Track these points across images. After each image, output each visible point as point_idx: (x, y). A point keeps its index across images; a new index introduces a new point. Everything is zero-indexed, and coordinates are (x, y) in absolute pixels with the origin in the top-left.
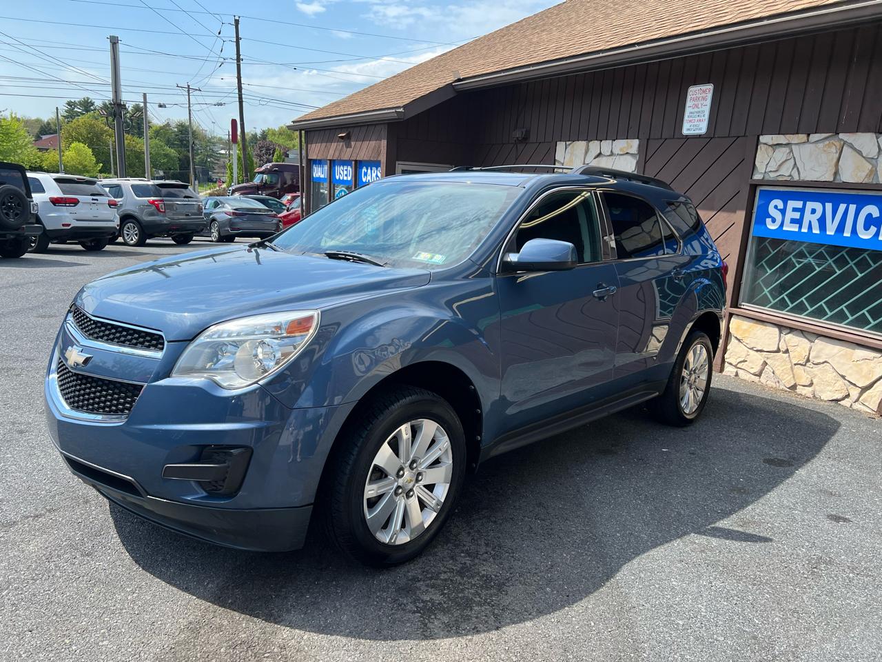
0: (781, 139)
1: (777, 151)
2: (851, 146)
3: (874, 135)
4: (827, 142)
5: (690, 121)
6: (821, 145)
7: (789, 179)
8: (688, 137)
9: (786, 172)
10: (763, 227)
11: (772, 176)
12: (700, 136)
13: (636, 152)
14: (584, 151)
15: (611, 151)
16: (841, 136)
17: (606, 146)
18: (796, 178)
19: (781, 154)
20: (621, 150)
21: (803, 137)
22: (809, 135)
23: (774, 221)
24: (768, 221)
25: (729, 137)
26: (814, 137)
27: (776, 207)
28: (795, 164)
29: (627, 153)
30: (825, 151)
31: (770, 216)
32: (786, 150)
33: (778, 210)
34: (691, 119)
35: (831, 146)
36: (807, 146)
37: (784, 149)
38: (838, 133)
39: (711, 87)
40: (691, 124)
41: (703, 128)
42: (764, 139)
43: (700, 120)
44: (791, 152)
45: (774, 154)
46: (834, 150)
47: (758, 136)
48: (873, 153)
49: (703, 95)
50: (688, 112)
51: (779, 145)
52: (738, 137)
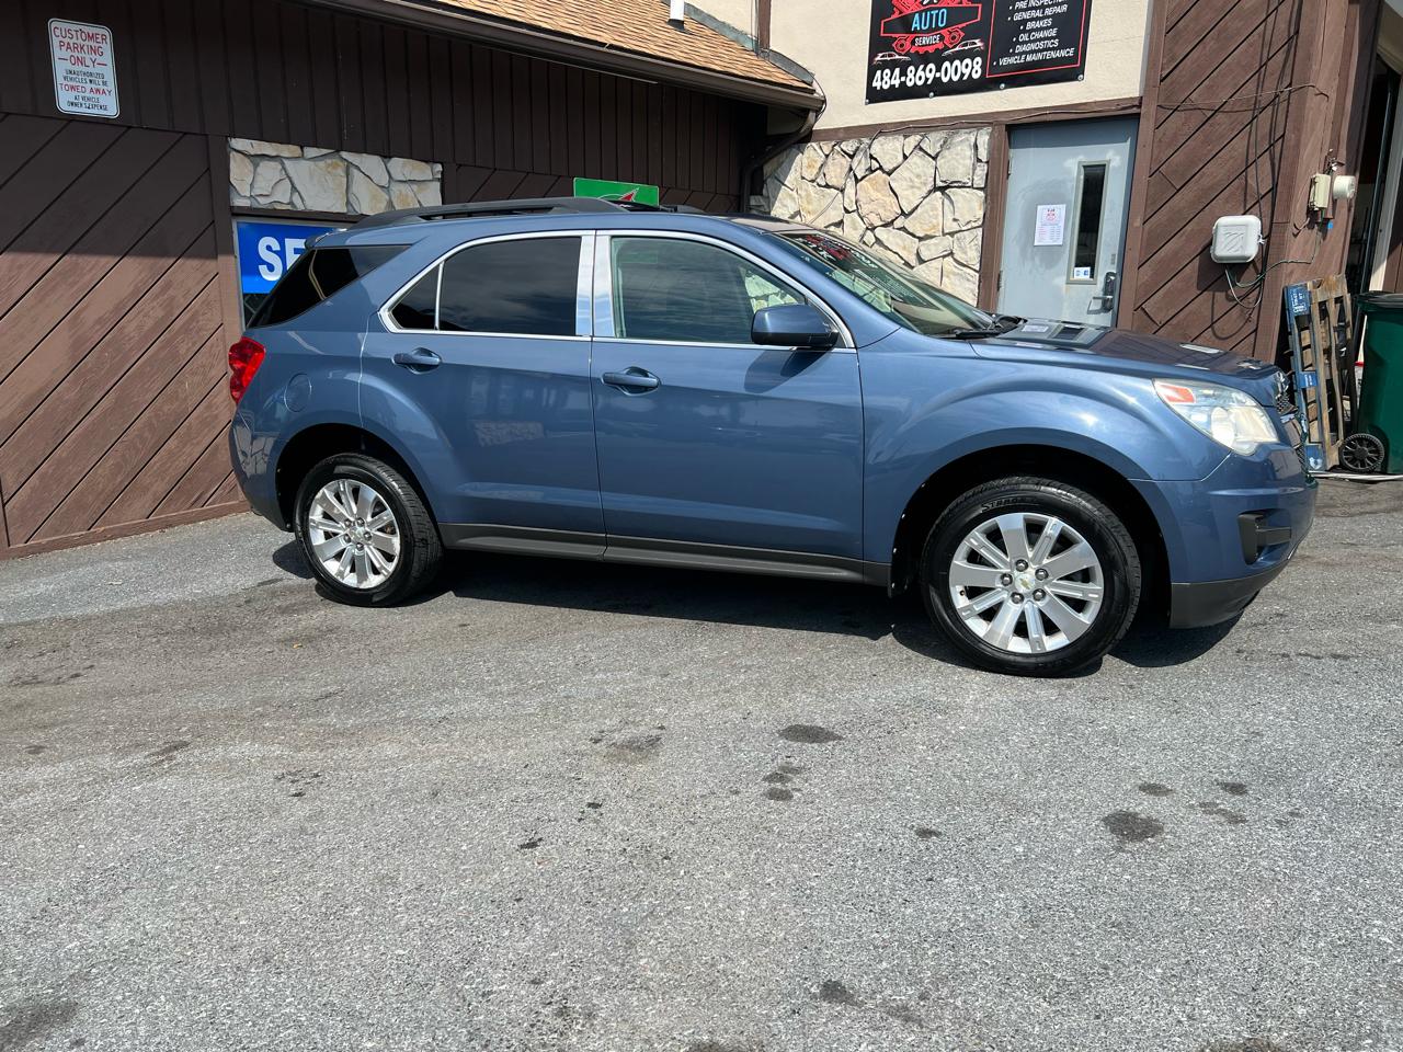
0: (268, 148)
1: (261, 164)
3: (381, 159)
4: (329, 161)
5: (73, 89)
6: (321, 164)
7: (289, 207)
8: (72, 119)
9: (282, 198)
10: (257, 279)
11: (263, 202)
12: (104, 121)
16: (344, 154)
18: (300, 207)
19: (269, 171)
21: (294, 150)
22: (301, 148)
23: (271, 268)
24: (263, 269)
25: (168, 131)
26: (311, 152)
27: (269, 248)
28: (292, 184)
30: (329, 172)
31: (264, 263)
32: (275, 165)
33: (275, 252)
34: (74, 84)
35: (335, 166)
36: (303, 163)
37: (272, 164)
38: (338, 151)
39: (104, 31)
40: (75, 93)
41: (110, 107)
42: (237, 143)
43: (98, 90)
44: (284, 168)
45: (259, 169)
46: (341, 172)
47: (227, 137)
48: (384, 182)
49: (91, 43)
50: (60, 68)
51: (264, 156)
52: (185, 134)
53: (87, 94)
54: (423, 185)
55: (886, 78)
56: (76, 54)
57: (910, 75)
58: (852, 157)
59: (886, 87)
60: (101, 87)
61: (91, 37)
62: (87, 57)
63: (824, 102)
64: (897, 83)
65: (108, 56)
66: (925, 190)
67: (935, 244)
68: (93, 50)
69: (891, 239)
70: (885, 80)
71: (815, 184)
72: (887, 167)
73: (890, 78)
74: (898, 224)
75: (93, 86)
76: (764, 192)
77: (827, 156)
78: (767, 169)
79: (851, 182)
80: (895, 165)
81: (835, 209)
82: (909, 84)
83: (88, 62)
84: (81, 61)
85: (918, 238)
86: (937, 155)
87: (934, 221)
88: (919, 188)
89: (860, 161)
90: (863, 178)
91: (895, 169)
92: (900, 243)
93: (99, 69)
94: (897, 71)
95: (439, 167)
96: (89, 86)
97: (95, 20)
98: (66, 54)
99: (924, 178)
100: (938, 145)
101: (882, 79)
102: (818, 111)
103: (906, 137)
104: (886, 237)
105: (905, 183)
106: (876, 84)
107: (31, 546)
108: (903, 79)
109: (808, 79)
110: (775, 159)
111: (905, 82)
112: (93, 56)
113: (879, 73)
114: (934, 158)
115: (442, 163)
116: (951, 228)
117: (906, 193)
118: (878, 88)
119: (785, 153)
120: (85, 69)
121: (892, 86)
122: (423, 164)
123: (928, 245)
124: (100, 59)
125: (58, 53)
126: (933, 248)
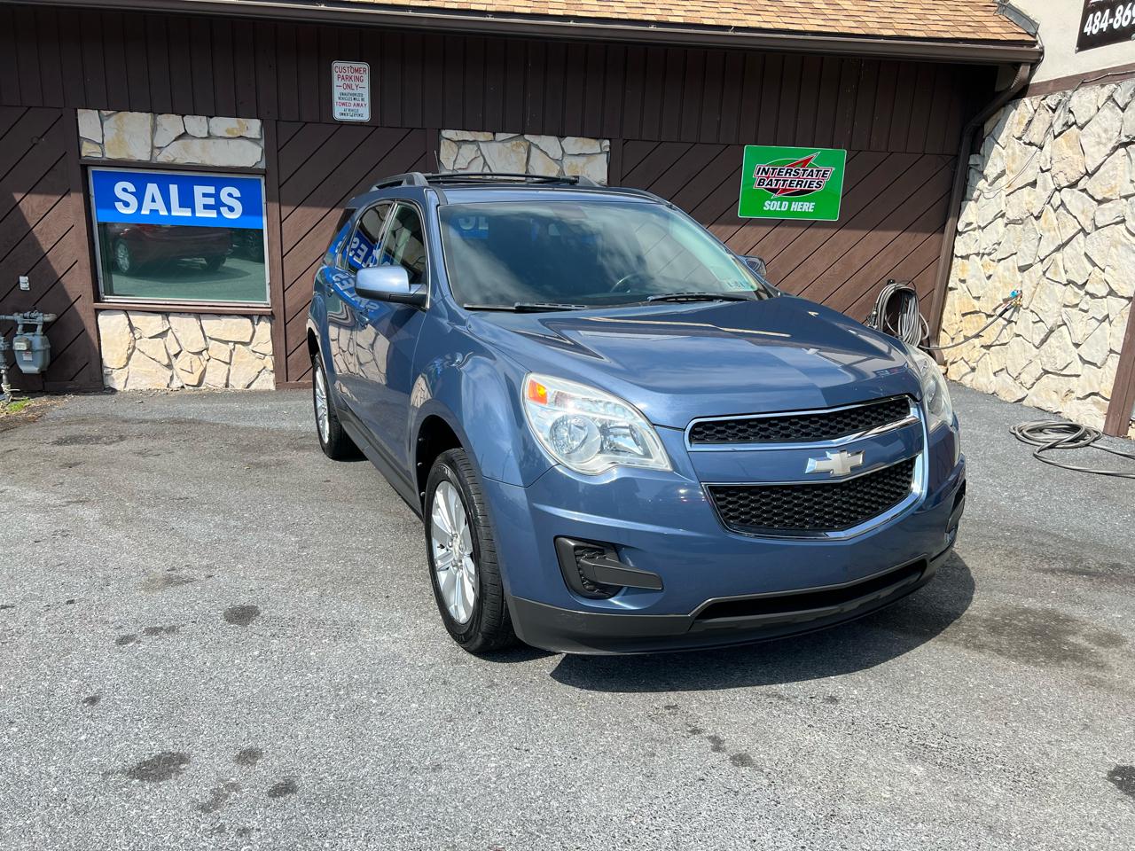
0: (468, 136)
1: (463, 147)
2: (537, 147)
3: (556, 138)
4: (514, 142)
5: (343, 104)
6: (508, 145)
8: (342, 124)
12: (361, 124)
13: (258, 137)
14: (149, 128)
15: (208, 132)
16: (526, 137)
17: (196, 124)
19: (468, 152)
20: (227, 131)
21: (489, 135)
22: (494, 134)
25: (401, 128)
26: (500, 136)
28: (485, 159)
29: (241, 136)
30: (513, 151)
32: (473, 147)
34: (343, 101)
35: (518, 146)
36: (494, 144)
37: (471, 146)
38: (523, 134)
39: (365, 66)
40: (344, 107)
41: (365, 114)
42: (446, 133)
43: (358, 105)
44: (479, 148)
45: (461, 151)
46: (523, 150)
47: (439, 130)
48: (559, 155)
49: (357, 75)
50: (337, 92)
51: (465, 141)
52: (412, 129)
53: (352, 108)
54: (592, 158)
55: (1097, 22)
56: (347, 82)
57: (1118, 15)
58: (1054, 111)
59: (1095, 32)
60: (360, 102)
61: (357, 70)
62: (353, 83)
63: (1042, 53)
64: (1104, 26)
65: (366, 83)
66: (1111, 145)
67: (1110, 209)
68: (358, 79)
69: (1073, 201)
70: (1098, 24)
71: (1021, 142)
72: (1081, 121)
73: (1100, 22)
74: (1081, 185)
75: (356, 102)
76: (981, 152)
77: (1035, 111)
78: (988, 126)
79: (1050, 137)
80: (1087, 119)
81: (1032, 168)
82: (1116, 26)
83: (354, 87)
84: (349, 87)
85: (1097, 201)
86: (1126, 105)
87: (1113, 182)
88: (1105, 145)
89: (1059, 116)
90: (1060, 134)
91: (1087, 123)
92: (1080, 204)
93: (360, 91)
94: (1108, 12)
95: (607, 143)
96: (353, 102)
97: (361, 60)
98: (341, 83)
99: (1110, 133)
100: (1129, 94)
101: (1093, 22)
102: (1034, 64)
103: (1103, 86)
104: (1069, 198)
105: (1093, 139)
106: (1087, 30)
107: (299, 384)
108: (1111, 21)
109: (1032, 31)
110: (994, 117)
111: (1112, 24)
112: (357, 83)
113: (1091, 16)
114: (1123, 110)
115: (610, 140)
116: (1127, 190)
117: (1092, 150)
118: (1088, 34)
119: (1002, 110)
120: (351, 92)
121: (1101, 30)
122: (593, 141)
123: (1104, 209)
124: (361, 84)
125: (336, 82)
126: (1107, 213)
